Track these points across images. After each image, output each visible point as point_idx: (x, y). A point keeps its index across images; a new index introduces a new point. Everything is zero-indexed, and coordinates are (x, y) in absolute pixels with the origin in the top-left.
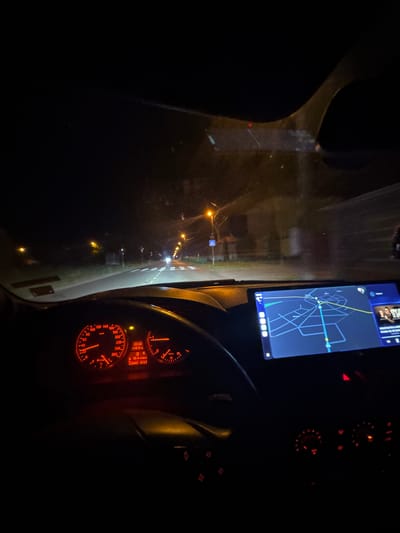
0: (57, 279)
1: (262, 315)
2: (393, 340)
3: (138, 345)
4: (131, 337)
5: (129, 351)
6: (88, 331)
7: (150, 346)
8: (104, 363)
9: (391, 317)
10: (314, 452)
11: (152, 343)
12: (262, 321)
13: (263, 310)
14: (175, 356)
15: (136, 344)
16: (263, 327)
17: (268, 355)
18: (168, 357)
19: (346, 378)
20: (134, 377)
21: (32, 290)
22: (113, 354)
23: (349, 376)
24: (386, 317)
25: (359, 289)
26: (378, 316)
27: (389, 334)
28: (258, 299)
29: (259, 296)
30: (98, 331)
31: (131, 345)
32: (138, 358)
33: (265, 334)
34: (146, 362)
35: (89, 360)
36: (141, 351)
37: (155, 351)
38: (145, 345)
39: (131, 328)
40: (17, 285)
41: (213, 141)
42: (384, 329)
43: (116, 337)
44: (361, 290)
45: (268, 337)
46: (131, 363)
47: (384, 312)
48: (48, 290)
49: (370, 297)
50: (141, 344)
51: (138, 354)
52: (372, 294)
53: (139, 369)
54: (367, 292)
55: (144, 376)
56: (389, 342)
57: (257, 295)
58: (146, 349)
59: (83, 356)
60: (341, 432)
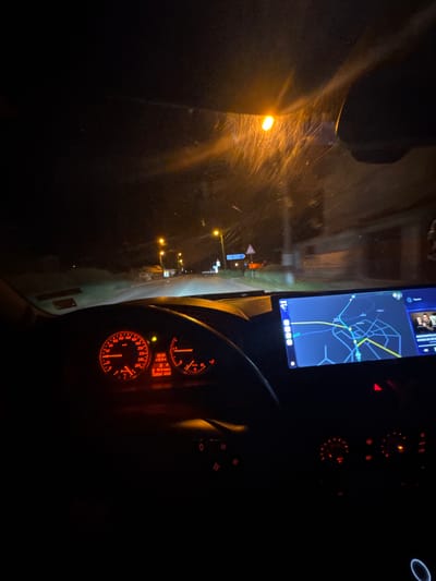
0: (78, 291)
1: (286, 322)
2: (431, 349)
3: (161, 357)
4: (155, 349)
5: (153, 363)
6: (111, 343)
7: (173, 358)
8: (128, 373)
9: (430, 324)
10: (339, 460)
11: (175, 354)
12: (287, 329)
13: (288, 318)
14: (199, 368)
15: (159, 355)
16: (288, 336)
17: (293, 364)
18: (191, 368)
19: (377, 388)
20: (159, 387)
21: (56, 304)
22: (137, 366)
23: (380, 386)
24: (424, 325)
25: (395, 295)
26: (415, 324)
27: (427, 343)
28: (282, 306)
29: (283, 304)
30: (121, 342)
31: (154, 357)
32: (162, 370)
33: (289, 343)
34: (169, 374)
35: (113, 371)
36: (164, 362)
37: (178, 362)
38: (168, 356)
39: (154, 339)
40: (41, 298)
42: (421, 338)
43: (140, 348)
44: (397, 295)
45: (293, 346)
46: (154, 375)
47: (422, 319)
48: (71, 303)
49: (407, 303)
50: (164, 355)
51: (161, 365)
52: (409, 300)
53: (163, 379)
54: (404, 298)
55: (168, 386)
56: (426, 350)
57: (281, 302)
58: (169, 360)
59: (106, 367)
60: (369, 442)
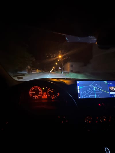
0: (24, 75)
1: (78, 87)
3: (45, 93)
4: (43, 91)
5: (43, 95)
6: (32, 89)
7: (48, 94)
8: (36, 97)
10: (90, 122)
12: (78, 89)
13: (79, 86)
14: (54, 97)
16: (79, 90)
17: (79, 97)
19: (100, 105)
20: (44, 101)
22: (39, 95)
26: (110, 89)
27: (113, 94)
28: (77, 83)
29: (78, 82)
30: (35, 89)
31: (43, 93)
32: (45, 97)
33: (79, 92)
34: (47, 98)
35: (33, 96)
36: (45, 95)
39: (43, 89)
40: (14, 76)
41: (67, 39)
42: (111, 93)
43: (40, 91)
44: (106, 82)
45: (80, 93)
46: (43, 98)
48: (22, 78)
49: (108, 84)
50: (46, 93)
52: (109, 83)
53: (45, 99)
55: (46, 101)
56: (112, 96)
57: (77, 82)
58: (47, 95)
59: (31, 95)
60: (97, 118)
